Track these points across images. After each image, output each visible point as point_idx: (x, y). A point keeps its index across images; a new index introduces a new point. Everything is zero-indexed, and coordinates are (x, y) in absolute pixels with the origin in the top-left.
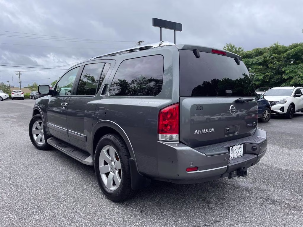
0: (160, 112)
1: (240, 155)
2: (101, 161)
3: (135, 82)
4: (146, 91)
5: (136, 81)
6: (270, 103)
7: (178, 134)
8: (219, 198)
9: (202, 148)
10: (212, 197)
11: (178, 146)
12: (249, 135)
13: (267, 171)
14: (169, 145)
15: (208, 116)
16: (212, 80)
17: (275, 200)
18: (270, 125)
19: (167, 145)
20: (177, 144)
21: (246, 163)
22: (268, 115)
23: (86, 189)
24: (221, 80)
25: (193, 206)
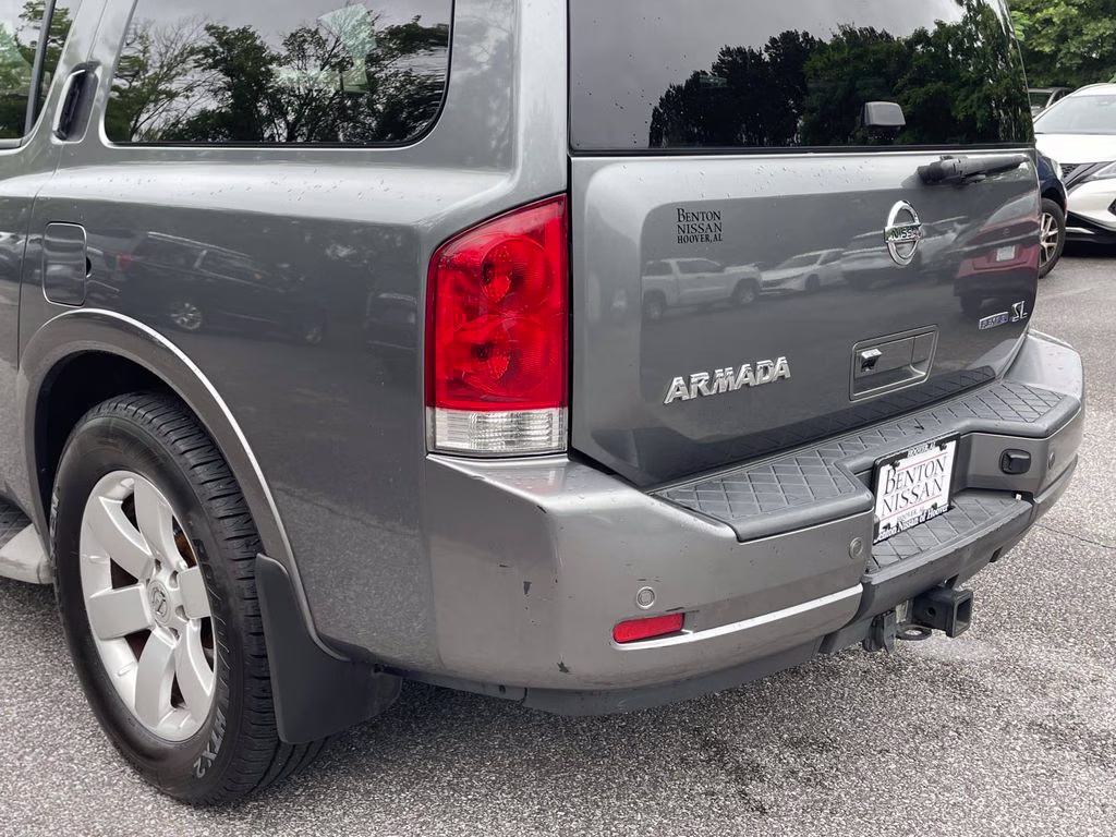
0: (436, 259)
1: (935, 507)
2: (91, 561)
3: (310, 49)
4: (380, 107)
5: (321, 43)
6: (1065, 175)
7: (561, 405)
8: (799, 742)
9: (711, 485)
10: (763, 734)
11: (561, 488)
12: (986, 378)
13: (1053, 557)
14: (496, 478)
15: (747, 270)
16: (773, 41)
17: (1107, 738)
18: (1058, 295)
19: (487, 480)
20: (552, 474)
21: (967, 556)
22: (1047, 241)
23: (14, 723)
24: (828, 40)
25: (652, 799)
